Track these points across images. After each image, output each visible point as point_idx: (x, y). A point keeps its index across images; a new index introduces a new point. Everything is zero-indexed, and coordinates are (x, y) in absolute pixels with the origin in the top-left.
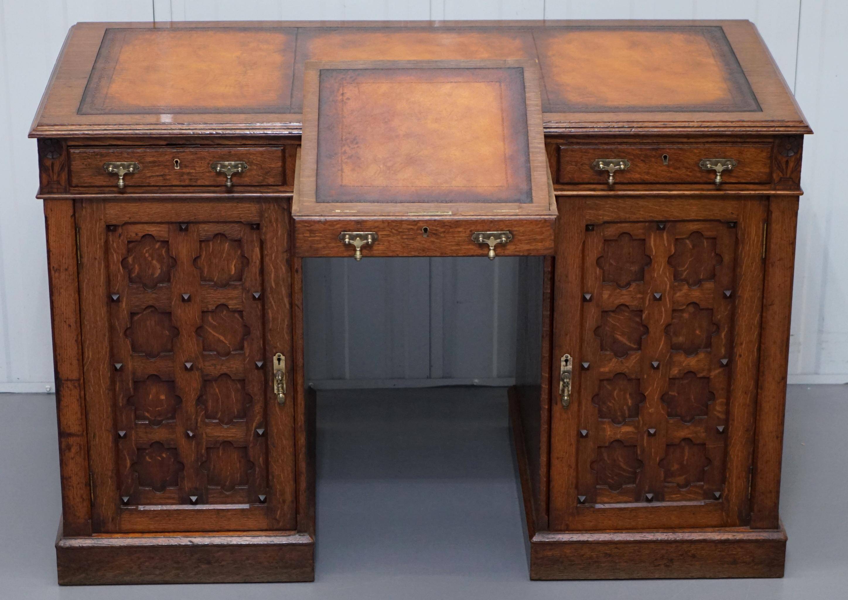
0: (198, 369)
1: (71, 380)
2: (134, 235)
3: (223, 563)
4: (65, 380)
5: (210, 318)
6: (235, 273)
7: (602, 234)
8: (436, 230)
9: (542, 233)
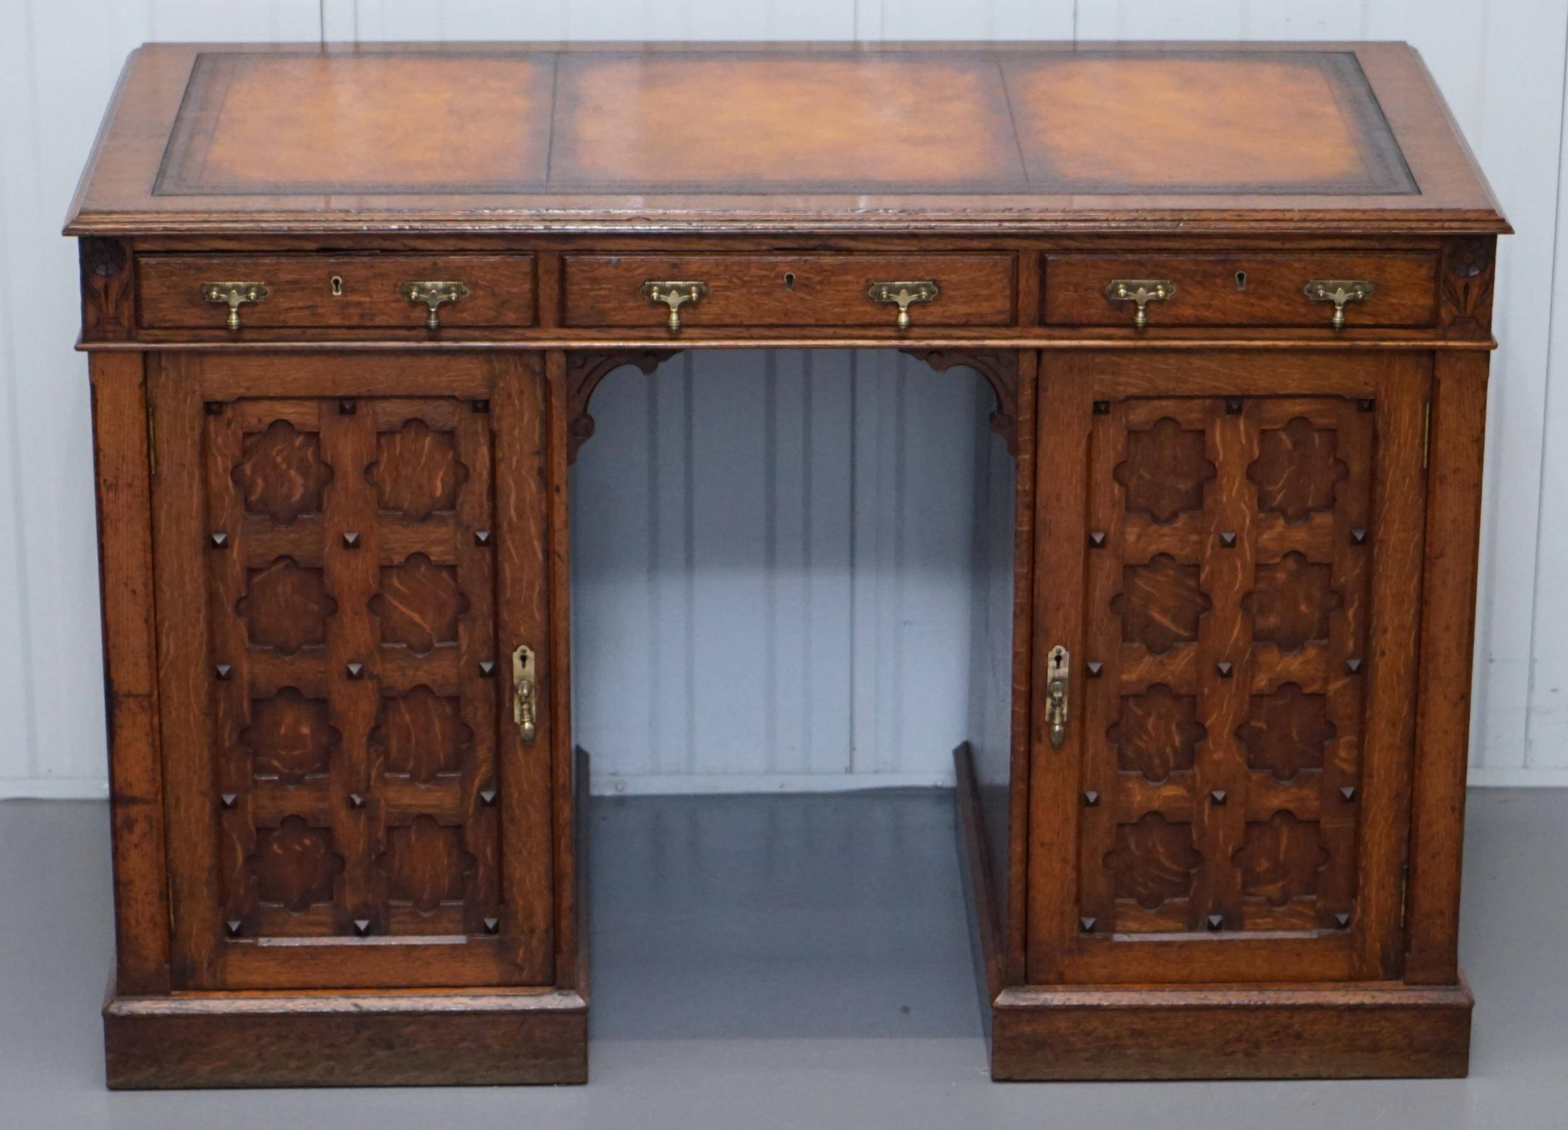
0: (372, 677)
1: (136, 696)
2: (254, 421)
3: (418, 1047)
4: (124, 696)
5: (395, 582)
6: (441, 495)
7: (1124, 420)
8: (808, 278)
9: (990, 285)
